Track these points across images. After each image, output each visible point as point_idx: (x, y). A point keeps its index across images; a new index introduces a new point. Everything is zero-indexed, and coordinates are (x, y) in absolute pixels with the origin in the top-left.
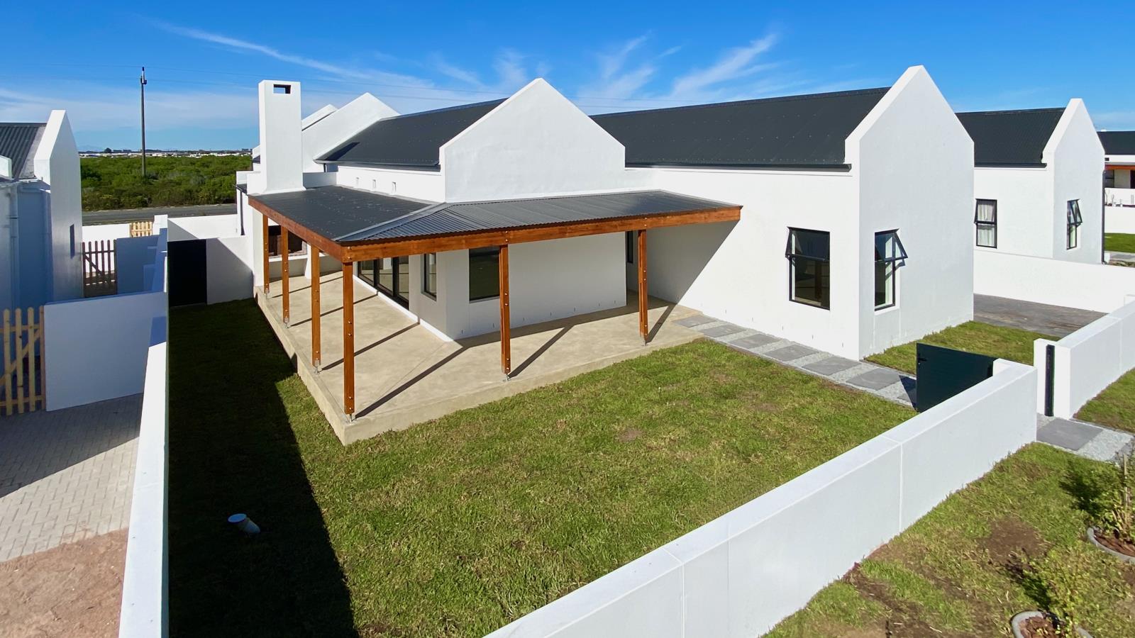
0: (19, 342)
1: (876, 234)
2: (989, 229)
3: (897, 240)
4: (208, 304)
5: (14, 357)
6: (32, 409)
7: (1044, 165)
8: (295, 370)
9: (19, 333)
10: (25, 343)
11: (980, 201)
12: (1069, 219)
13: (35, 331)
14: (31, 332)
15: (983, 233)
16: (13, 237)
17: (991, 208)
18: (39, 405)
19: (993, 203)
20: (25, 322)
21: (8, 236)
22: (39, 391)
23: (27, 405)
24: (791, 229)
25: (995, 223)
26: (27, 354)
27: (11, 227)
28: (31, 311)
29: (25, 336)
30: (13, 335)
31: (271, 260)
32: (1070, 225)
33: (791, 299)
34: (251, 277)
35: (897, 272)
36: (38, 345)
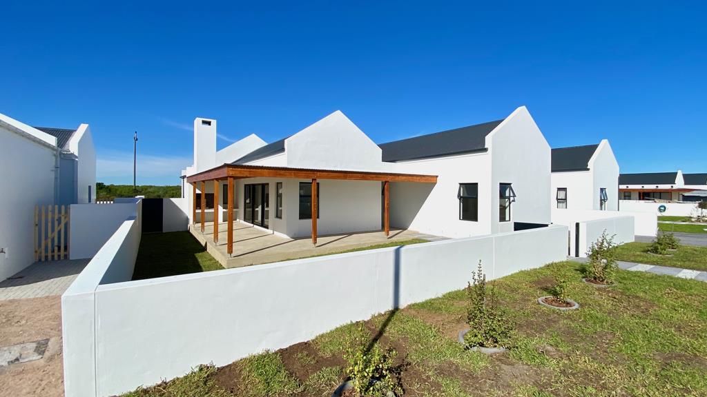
0: (56, 223)
1: (500, 184)
2: (563, 202)
3: (511, 189)
4: (164, 232)
5: (53, 231)
6: (62, 258)
7: (588, 169)
8: (206, 250)
9: (56, 217)
10: (59, 224)
11: (559, 189)
12: (601, 198)
13: (65, 218)
14: (63, 218)
15: (560, 205)
16: (56, 178)
17: (564, 192)
18: (66, 257)
19: (565, 189)
20: (60, 212)
21: (53, 177)
22: (66, 248)
23: (59, 256)
24: (460, 184)
25: (566, 199)
26: (60, 230)
27: (56, 172)
28: (63, 207)
29: (59, 220)
30: (53, 219)
31: (197, 211)
32: (601, 200)
33: (460, 219)
34: (187, 219)
35: (511, 205)
36: (67, 226)
